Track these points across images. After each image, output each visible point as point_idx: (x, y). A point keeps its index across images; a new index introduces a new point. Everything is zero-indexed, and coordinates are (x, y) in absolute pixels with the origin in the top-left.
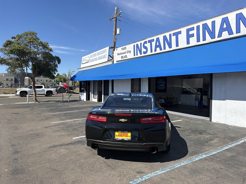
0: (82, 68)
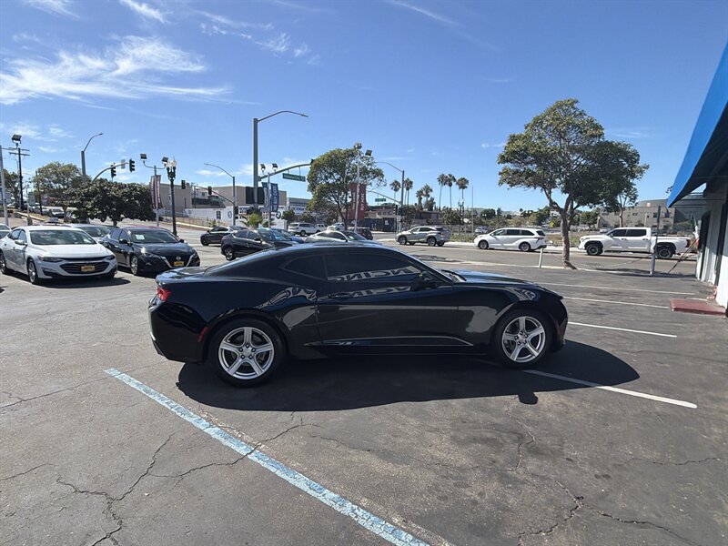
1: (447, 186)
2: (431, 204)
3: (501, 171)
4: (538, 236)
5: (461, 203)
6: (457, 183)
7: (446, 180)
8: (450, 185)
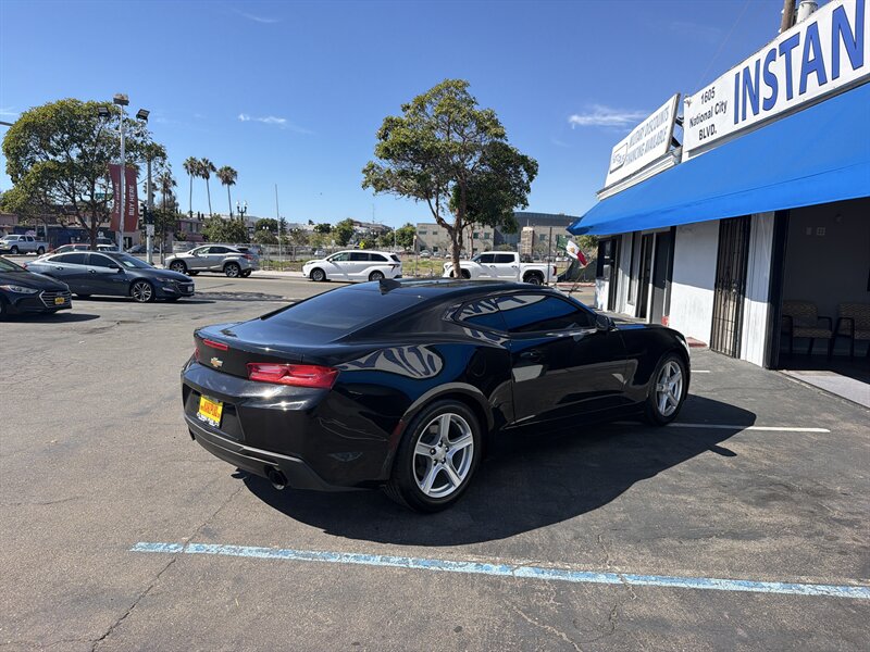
0: (608, 188)
1: (199, 179)
2: (171, 205)
3: (366, 167)
4: (394, 263)
5: (242, 208)
6: (219, 175)
7: (200, 169)
8: (207, 176)
